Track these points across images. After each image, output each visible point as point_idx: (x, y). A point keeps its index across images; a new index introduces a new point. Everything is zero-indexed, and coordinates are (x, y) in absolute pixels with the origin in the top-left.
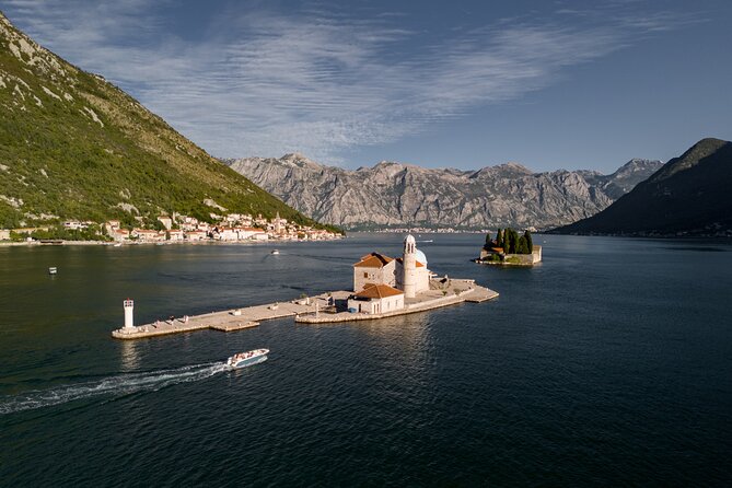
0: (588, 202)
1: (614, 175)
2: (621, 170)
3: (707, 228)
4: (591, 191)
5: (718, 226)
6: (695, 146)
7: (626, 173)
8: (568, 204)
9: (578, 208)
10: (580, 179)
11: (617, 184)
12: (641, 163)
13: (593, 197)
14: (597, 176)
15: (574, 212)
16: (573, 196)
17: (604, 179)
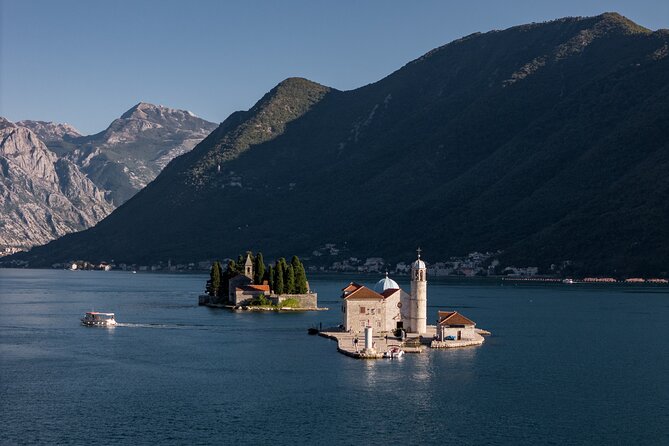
0: (56, 194)
1: (102, 137)
2: (118, 126)
3: (316, 253)
4: (61, 169)
5: (335, 252)
6: (274, 91)
7: (126, 133)
8: (15, 198)
9: (34, 207)
10: (35, 140)
11: (111, 155)
12: (155, 114)
13: (64, 183)
14: (67, 137)
15: (27, 215)
16: (23, 179)
17: (85, 143)
